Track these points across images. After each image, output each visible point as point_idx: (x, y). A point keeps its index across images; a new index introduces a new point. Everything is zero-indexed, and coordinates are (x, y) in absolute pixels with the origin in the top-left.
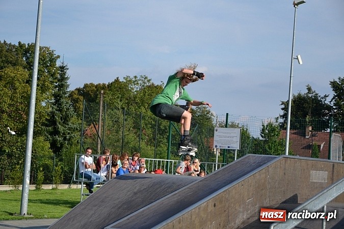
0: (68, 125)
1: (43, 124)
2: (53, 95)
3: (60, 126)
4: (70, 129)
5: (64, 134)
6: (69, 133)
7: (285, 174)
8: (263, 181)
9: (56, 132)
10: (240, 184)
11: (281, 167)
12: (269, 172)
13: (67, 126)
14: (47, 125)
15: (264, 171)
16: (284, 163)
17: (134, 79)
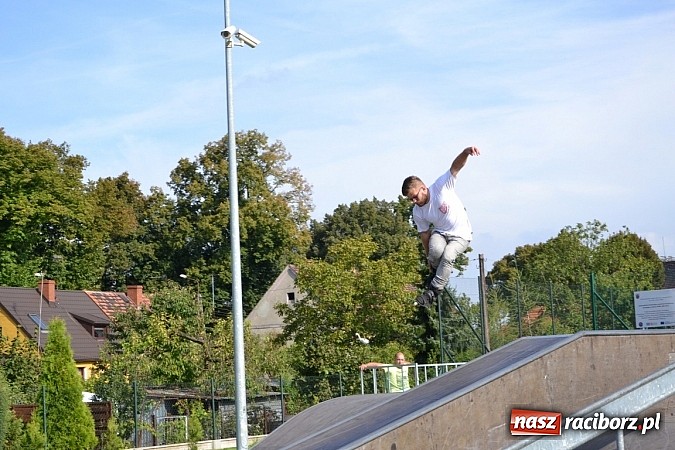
0: (449, 317)
1: (409, 321)
2: (420, 272)
3: (435, 321)
4: (452, 324)
5: (445, 333)
6: (452, 331)
7: (593, 367)
8: (531, 387)
9: (431, 331)
10: (464, 398)
11: (579, 355)
12: (546, 367)
13: (447, 319)
14: (414, 322)
15: (530, 367)
16: (588, 347)
17: (577, 230)
